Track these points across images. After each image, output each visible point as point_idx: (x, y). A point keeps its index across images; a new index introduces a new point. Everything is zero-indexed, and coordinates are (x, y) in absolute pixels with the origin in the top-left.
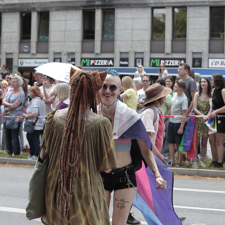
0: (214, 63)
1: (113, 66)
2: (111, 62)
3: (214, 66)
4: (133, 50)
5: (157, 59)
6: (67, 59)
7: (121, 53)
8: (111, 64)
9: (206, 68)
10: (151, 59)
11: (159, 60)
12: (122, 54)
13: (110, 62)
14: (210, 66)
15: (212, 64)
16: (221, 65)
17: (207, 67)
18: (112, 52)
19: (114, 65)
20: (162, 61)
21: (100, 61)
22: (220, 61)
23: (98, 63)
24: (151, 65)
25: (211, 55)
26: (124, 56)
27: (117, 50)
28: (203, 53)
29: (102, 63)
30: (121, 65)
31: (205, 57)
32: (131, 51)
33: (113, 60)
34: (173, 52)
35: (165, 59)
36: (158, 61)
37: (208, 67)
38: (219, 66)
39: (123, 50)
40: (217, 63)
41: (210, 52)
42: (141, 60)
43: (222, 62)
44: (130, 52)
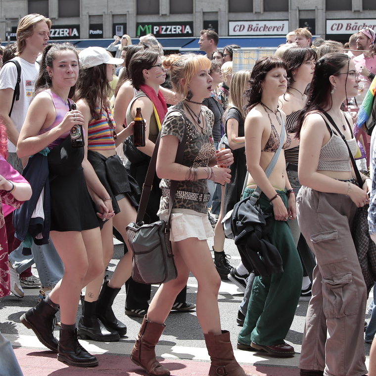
0: (237, 28)
1: (78, 37)
2: (75, 32)
3: (238, 33)
4: (109, 11)
5: (148, 24)
6: (6, 29)
7: (90, 16)
8: (75, 35)
9: (225, 36)
10: (138, 24)
11: (150, 26)
12: (92, 19)
13: (73, 32)
14: (232, 32)
15: (234, 30)
16: (248, 30)
17: (227, 34)
18: (77, 15)
19: (81, 37)
20: (155, 27)
21: (58, 30)
22: (246, 24)
23: (54, 34)
24: (139, 34)
25: (233, 16)
26: (95, 21)
27: (84, 13)
28: (219, 13)
29: (61, 33)
30: (91, 36)
31: (222, 19)
32: (106, 13)
33: (78, 27)
34: (172, 12)
35: (159, 24)
36: (149, 28)
37: (229, 36)
38: (245, 32)
39: (94, 12)
40: (242, 28)
41: (231, 10)
42: (122, 27)
43: (249, 26)
44: (105, 15)
